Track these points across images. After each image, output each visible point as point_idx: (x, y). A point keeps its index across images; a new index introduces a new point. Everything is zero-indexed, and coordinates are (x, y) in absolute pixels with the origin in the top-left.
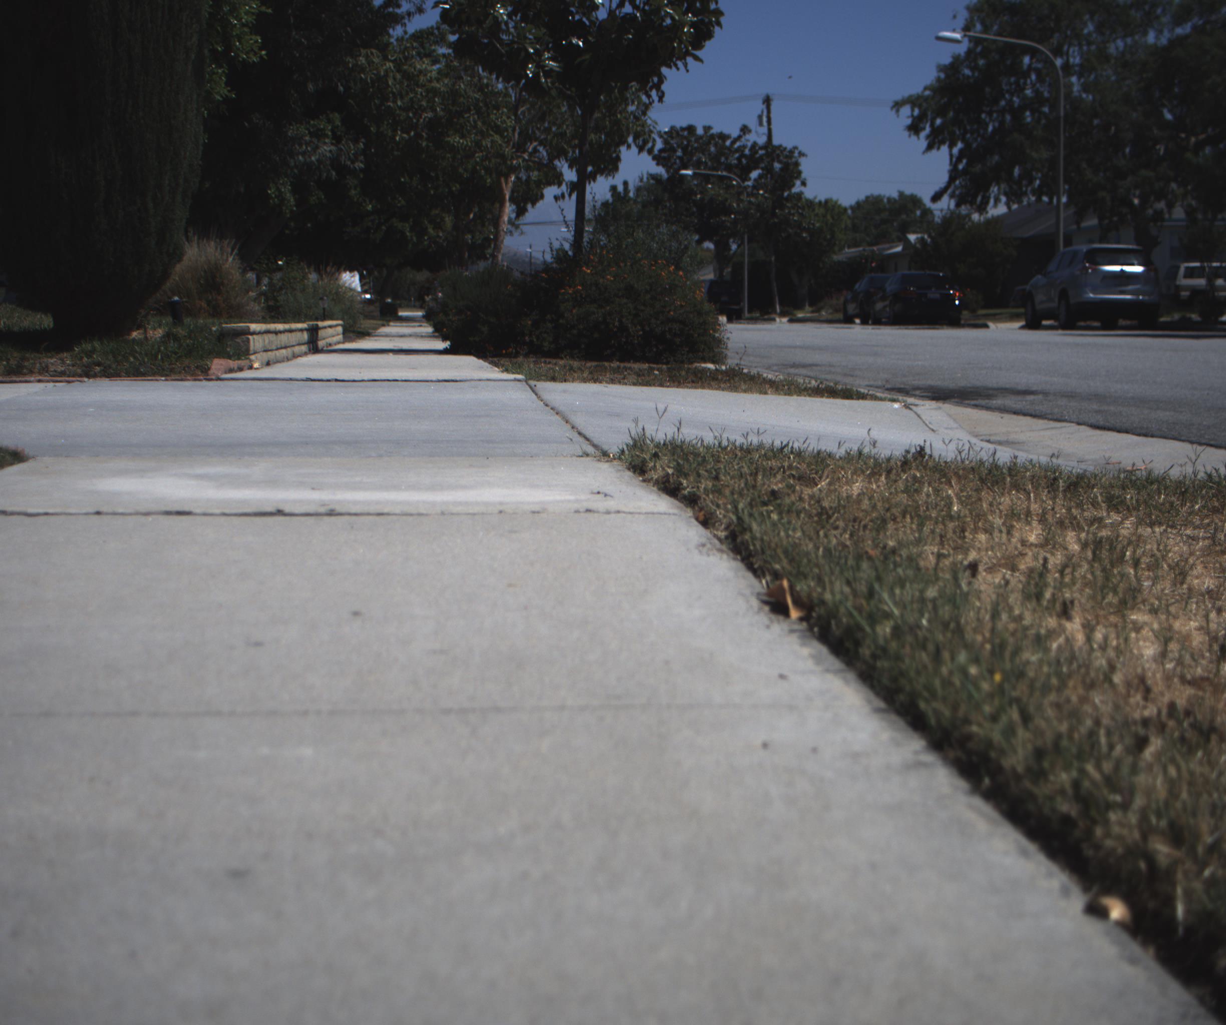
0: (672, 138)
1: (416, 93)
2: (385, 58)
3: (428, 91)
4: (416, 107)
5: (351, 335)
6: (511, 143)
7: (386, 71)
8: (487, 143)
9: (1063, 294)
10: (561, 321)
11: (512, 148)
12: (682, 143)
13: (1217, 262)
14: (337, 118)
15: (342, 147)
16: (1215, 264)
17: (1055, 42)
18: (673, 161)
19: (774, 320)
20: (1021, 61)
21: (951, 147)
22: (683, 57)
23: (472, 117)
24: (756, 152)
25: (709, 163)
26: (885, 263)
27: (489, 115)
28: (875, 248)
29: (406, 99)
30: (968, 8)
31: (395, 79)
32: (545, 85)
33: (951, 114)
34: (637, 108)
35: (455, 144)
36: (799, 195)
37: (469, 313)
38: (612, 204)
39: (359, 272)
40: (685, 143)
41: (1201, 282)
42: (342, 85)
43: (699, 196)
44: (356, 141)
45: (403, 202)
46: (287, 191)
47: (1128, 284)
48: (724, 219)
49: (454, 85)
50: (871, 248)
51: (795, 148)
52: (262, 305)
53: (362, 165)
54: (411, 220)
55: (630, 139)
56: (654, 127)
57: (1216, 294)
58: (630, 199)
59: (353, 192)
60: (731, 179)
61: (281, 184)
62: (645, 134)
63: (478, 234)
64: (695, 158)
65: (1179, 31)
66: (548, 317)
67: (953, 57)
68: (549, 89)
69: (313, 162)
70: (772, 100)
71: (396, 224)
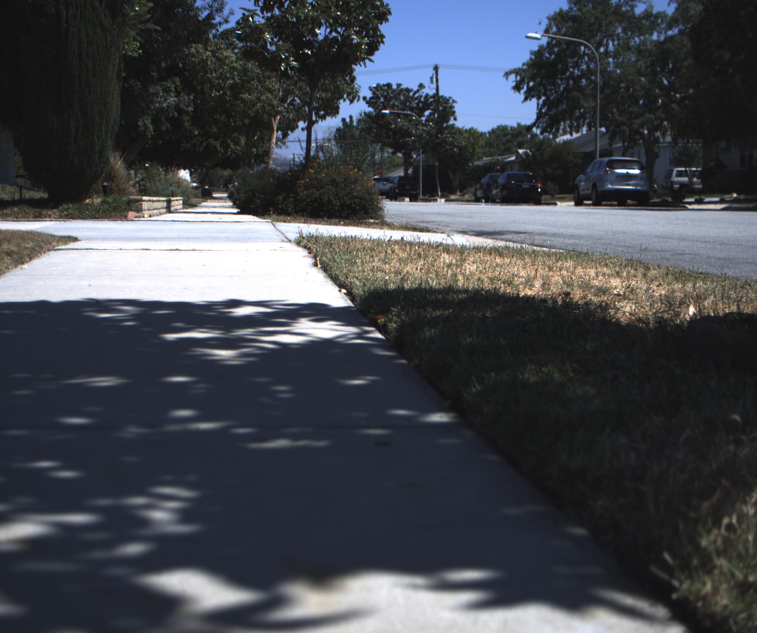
0: (378, 91)
1: (224, 69)
2: (206, 49)
3: (230, 68)
4: (224, 77)
5: (186, 206)
6: (278, 98)
7: (207, 57)
8: (263, 98)
9: (594, 186)
10: (298, 197)
11: (278, 101)
12: (384, 94)
13: (694, 167)
14: (177, 80)
15: (181, 98)
16: (694, 169)
17: (598, 39)
18: (378, 104)
19: (436, 200)
20: (580, 49)
21: (538, 99)
22: (363, 59)
23: (255, 83)
24: (428, 100)
25: (400, 106)
26: (505, 167)
27: (265, 82)
28: (500, 158)
29: (218, 73)
30: (548, 18)
31: (211, 61)
32: (290, 75)
33: (539, 79)
34: (349, 79)
35: (246, 99)
36: (453, 126)
37: (250, 193)
38: (343, 129)
39: (189, 170)
40: (386, 94)
41: (685, 179)
42: (181, 63)
43: (393, 126)
44: (189, 95)
45: (216, 130)
46: (148, 122)
47: (630, 180)
48: (407, 139)
49: (245, 64)
50: (498, 158)
51: (450, 98)
52: (137, 189)
53: (192, 109)
54: (221, 139)
55: (345, 96)
56: (359, 89)
57: (694, 186)
58: (354, 127)
59: (186, 124)
60: (412, 116)
61: (145, 119)
62: (354, 93)
63: (260, 148)
64: (391, 103)
65: (670, 33)
66: (291, 195)
67: (539, 46)
68: (293, 76)
69: (164, 107)
70: (439, 68)
71: (211, 142)
